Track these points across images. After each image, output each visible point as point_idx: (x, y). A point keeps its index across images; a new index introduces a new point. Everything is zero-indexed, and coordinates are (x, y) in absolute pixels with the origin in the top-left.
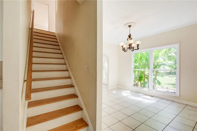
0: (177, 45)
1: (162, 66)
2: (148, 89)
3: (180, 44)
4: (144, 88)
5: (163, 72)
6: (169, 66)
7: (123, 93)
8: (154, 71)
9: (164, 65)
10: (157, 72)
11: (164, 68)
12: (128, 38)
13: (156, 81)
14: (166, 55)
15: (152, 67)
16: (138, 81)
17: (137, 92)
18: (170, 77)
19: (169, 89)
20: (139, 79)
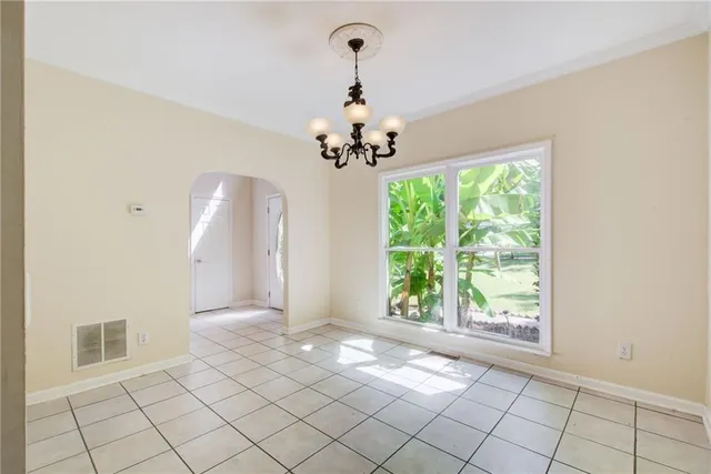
0: (541, 149)
1: (491, 233)
2: (441, 327)
3: (553, 146)
4: (427, 324)
5: (491, 254)
6: (512, 234)
7: (342, 348)
8: (462, 253)
9: (495, 229)
10: (473, 256)
11: (494, 241)
12: (350, 99)
13: (470, 291)
14: (502, 192)
15: (453, 237)
16: (406, 294)
17: (401, 343)
18: (512, 270)
19: (512, 315)
20: (411, 285)
